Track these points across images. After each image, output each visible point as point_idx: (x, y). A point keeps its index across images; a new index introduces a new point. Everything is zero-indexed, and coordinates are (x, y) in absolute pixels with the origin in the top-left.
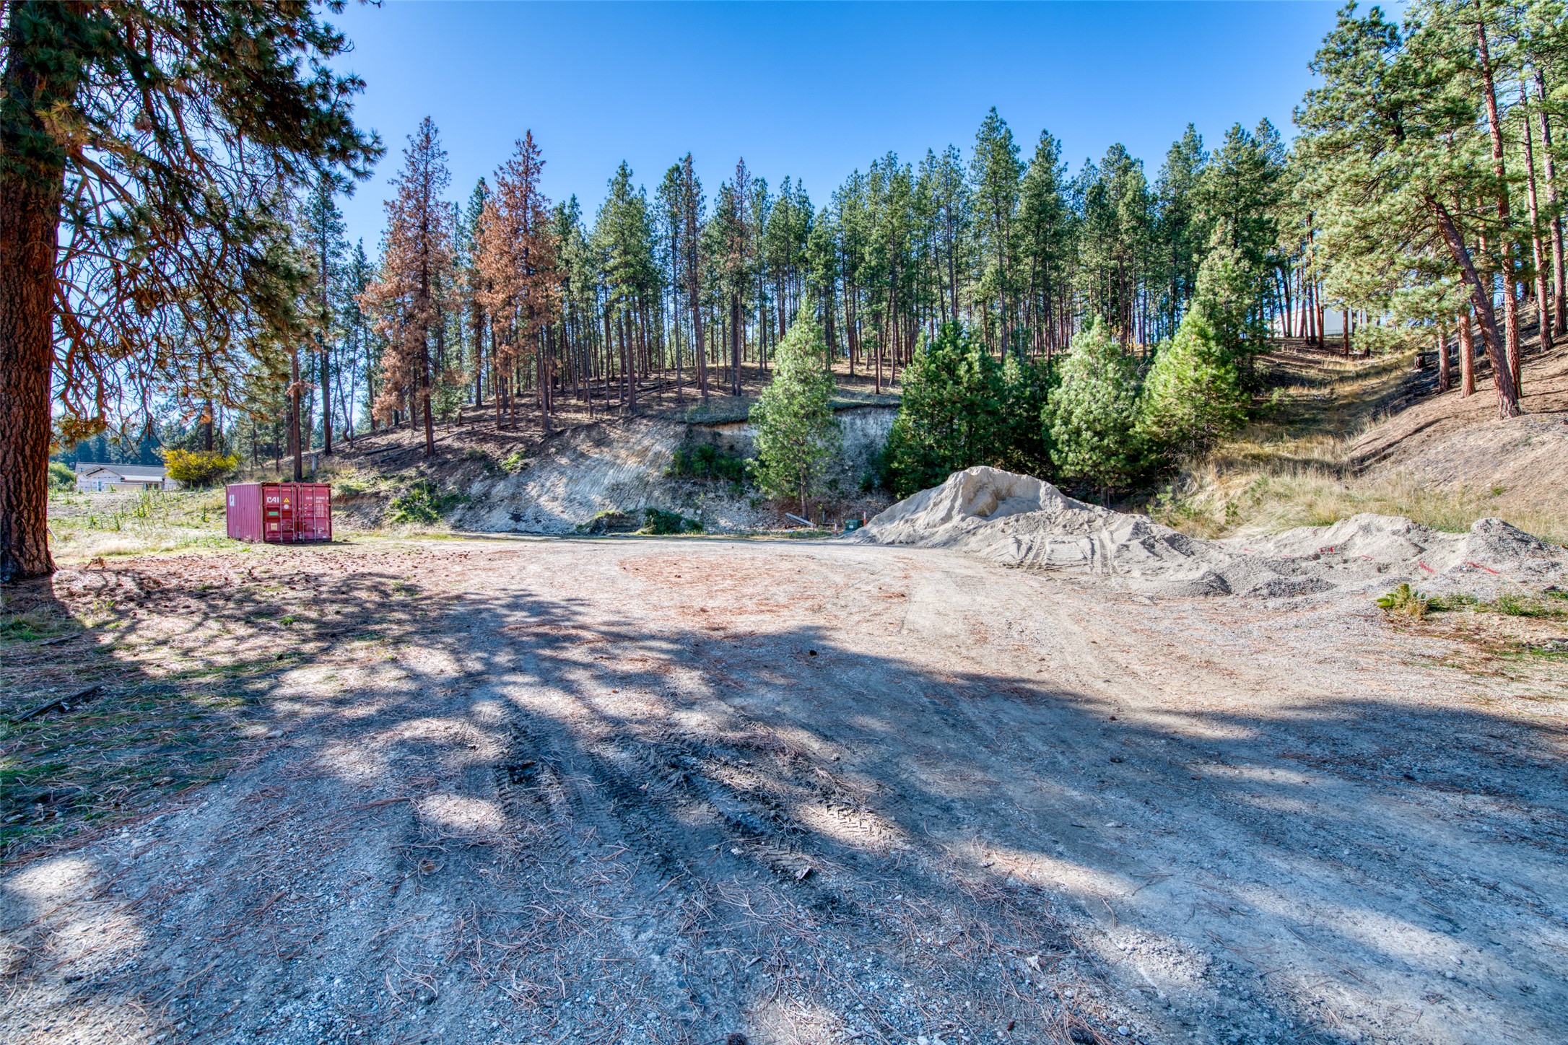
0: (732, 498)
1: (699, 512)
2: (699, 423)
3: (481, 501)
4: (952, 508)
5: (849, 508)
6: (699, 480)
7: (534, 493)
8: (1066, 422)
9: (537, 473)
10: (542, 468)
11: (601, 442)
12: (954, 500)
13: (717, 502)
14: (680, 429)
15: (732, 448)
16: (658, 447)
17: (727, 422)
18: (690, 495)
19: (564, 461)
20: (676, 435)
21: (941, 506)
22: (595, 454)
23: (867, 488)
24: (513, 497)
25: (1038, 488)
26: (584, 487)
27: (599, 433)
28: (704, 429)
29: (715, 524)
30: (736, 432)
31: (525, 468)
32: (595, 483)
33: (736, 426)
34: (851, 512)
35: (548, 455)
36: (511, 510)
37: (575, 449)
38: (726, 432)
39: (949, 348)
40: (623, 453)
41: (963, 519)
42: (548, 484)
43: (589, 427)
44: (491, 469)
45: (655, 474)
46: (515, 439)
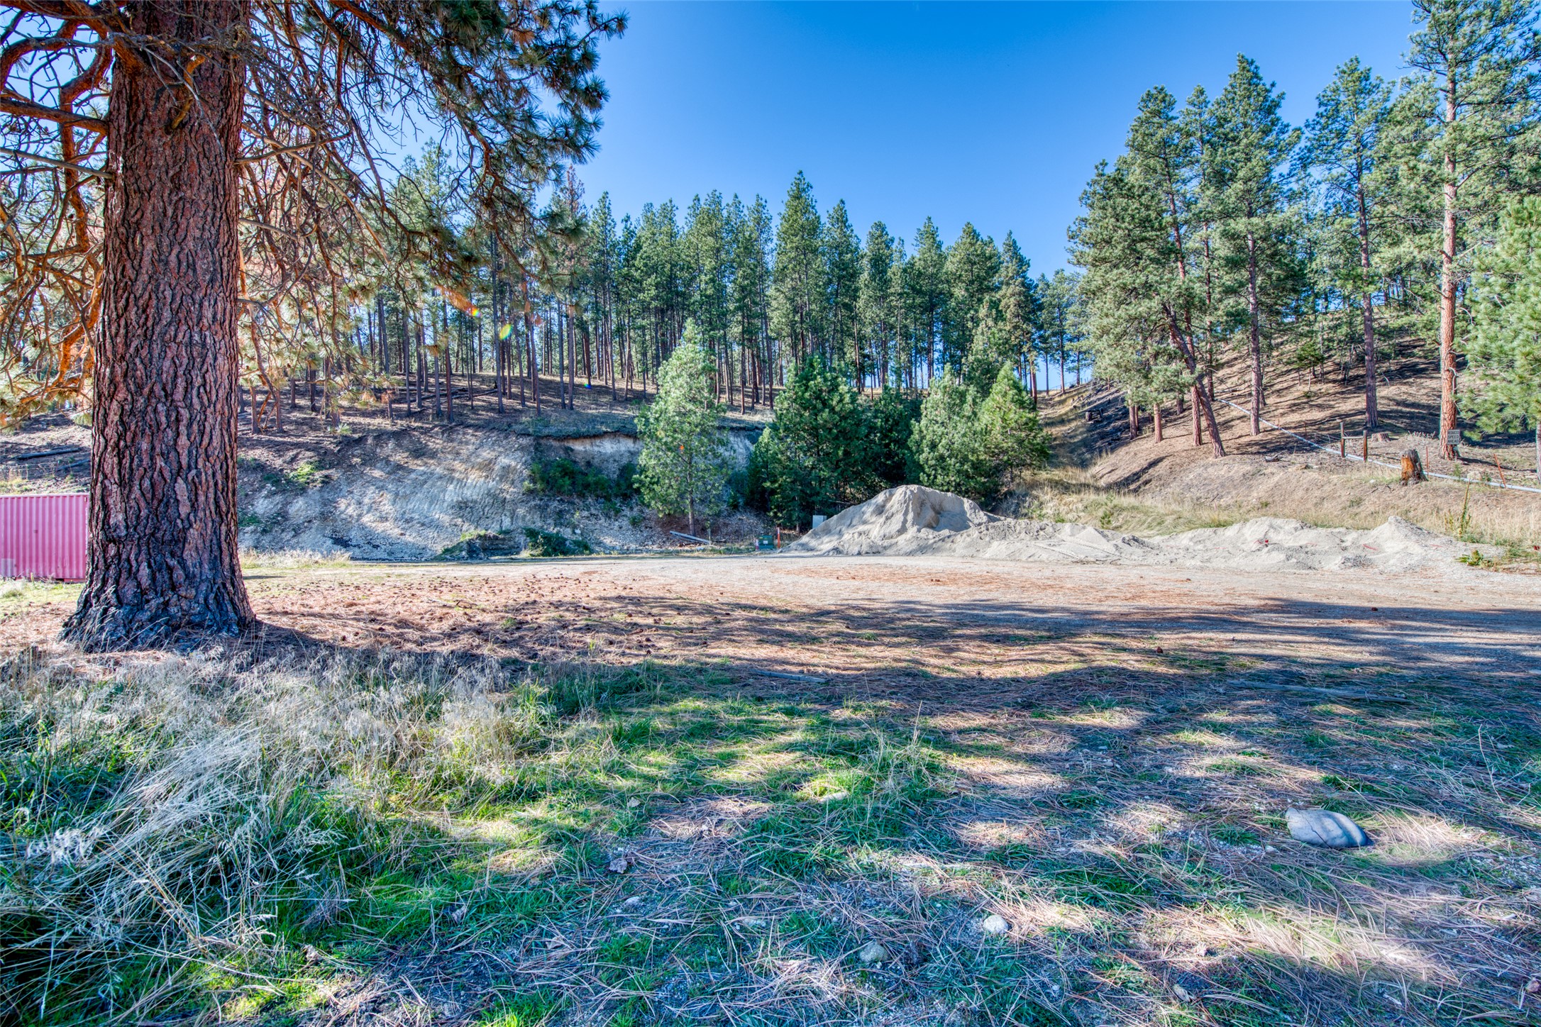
0: (608, 516)
1: (578, 531)
2: (548, 437)
3: (278, 523)
4: (905, 521)
5: (726, 525)
6: (566, 498)
7: (350, 511)
9: (345, 489)
10: (350, 482)
11: (419, 452)
12: (906, 514)
13: (594, 521)
14: (524, 441)
15: (589, 464)
16: (504, 461)
17: (578, 437)
18: (560, 514)
19: (377, 473)
20: (522, 448)
21: (894, 520)
22: (418, 466)
23: (735, 507)
24: (324, 517)
26: (418, 505)
27: (412, 442)
28: (555, 444)
29: (599, 543)
30: (588, 447)
31: (327, 481)
32: (433, 500)
33: (588, 441)
34: (730, 529)
35: (352, 466)
36: (328, 532)
37: (388, 462)
38: (578, 446)
40: (457, 465)
41: (919, 531)
42: (366, 500)
43: (398, 435)
44: (276, 483)
45: (510, 491)
46: (297, 445)
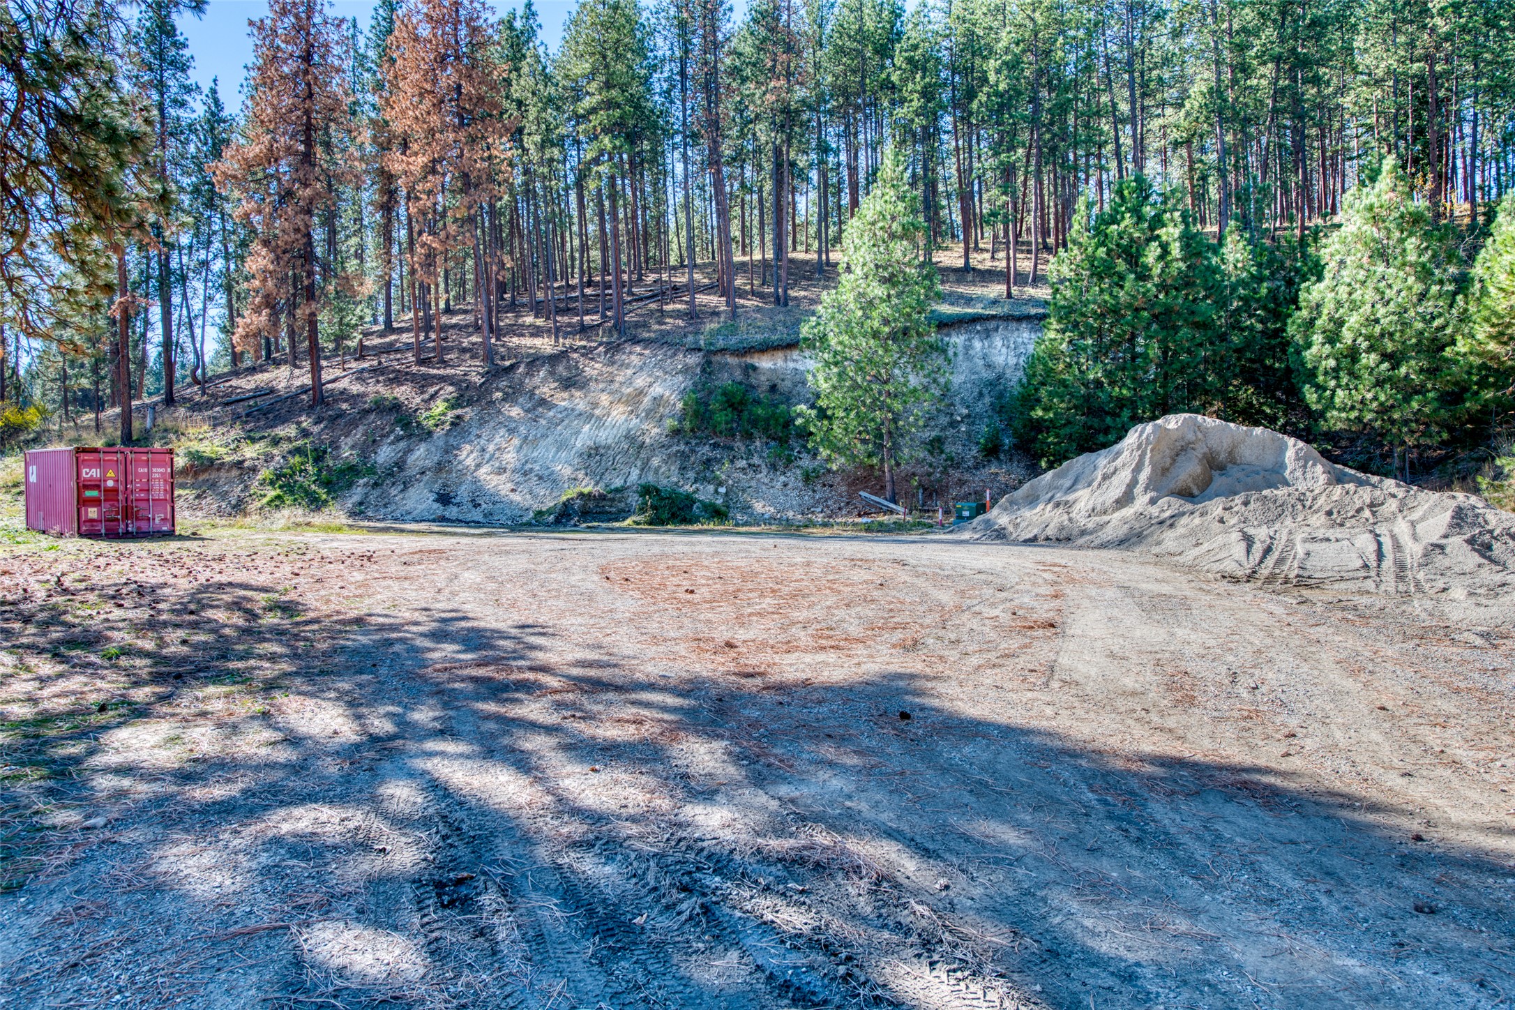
0: (773, 467)
1: (722, 490)
2: (723, 351)
3: (392, 475)
4: (1133, 483)
5: (961, 483)
6: (721, 440)
7: (470, 462)
8: (1332, 338)
9: (475, 431)
10: (482, 422)
11: (570, 383)
12: (1138, 469)
13: (751, 474)
14: (693, 359)
15: (773, 388)
16: (657, 390)
17: (766, 348)
18: (708, 463)
19: (515, 412)
20: (686, 370)
21: (1115, 480)
22: (562, 400)
23: (992, 451)
24: (440, 467)
25: (1282, 449)
26: (545, 453)
27: (568, 368)
28: (732, 360)
29: (746, 508)
30: (780, 363)
31: (457, 422)
32: (562, 445)
33: (780, 354)
34: (965, 489)
35: (491, 403)
36: (436, 487)
37: (532, 394)
38: (765, 363)
39: (1128, 220)
40: (605, 399)
41: (1153, 502)
42: (491, 448)
43: (553, 359)
44: (406, 425)
45: (653, 432)
46: (442, 379)
